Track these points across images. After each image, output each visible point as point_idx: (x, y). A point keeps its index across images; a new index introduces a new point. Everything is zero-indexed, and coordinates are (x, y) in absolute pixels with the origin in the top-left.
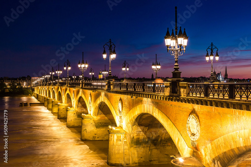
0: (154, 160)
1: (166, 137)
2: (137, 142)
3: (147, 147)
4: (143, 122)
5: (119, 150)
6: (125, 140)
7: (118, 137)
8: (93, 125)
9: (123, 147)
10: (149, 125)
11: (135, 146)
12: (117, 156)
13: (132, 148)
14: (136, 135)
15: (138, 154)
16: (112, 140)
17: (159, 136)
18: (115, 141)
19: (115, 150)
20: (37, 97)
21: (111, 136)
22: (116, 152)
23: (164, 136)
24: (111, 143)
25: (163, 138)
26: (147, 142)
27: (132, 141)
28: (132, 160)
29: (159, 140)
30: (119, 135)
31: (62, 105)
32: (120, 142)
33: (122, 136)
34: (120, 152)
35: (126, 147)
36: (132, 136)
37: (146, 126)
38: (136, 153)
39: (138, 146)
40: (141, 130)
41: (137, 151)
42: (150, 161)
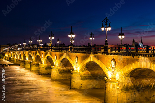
0: (137, 101)
1: (146, 85)
2: (126, 89)
3: (133, 92)
4: (133, 75)
5: (114, 94)
6: (118, 87)
7: (113, 85)
8: (80, 78)
9: (116, 92)
10: (137, 76)
11: (125, 91)
12: (113, 98)
13: (123, 93)
14: (126, 83)
15: (126, 97)
16: (109, 87)
17: (141, 84)
18: (111, 88)
19: (111, 94)
20: (10, 60)
21: (108, 85)
22: (112, 96)
23: (144, 84)
24: (108, 89)
25: (144, 86)
26: (133, 89)
27: (124, 88)
28: (123, 101)
29: (141, 87)
30: (114, 84)
31: (42, 65)
32: (114, 89)
33: (116, 85)
34: (115, 95)
35: (119, 92)
36: (124, 84)
37: (134, 77)
38: (125, 96)
39: (127, 91)
40: (130, 80)
41: (126, 95)
42: (134, 101)
